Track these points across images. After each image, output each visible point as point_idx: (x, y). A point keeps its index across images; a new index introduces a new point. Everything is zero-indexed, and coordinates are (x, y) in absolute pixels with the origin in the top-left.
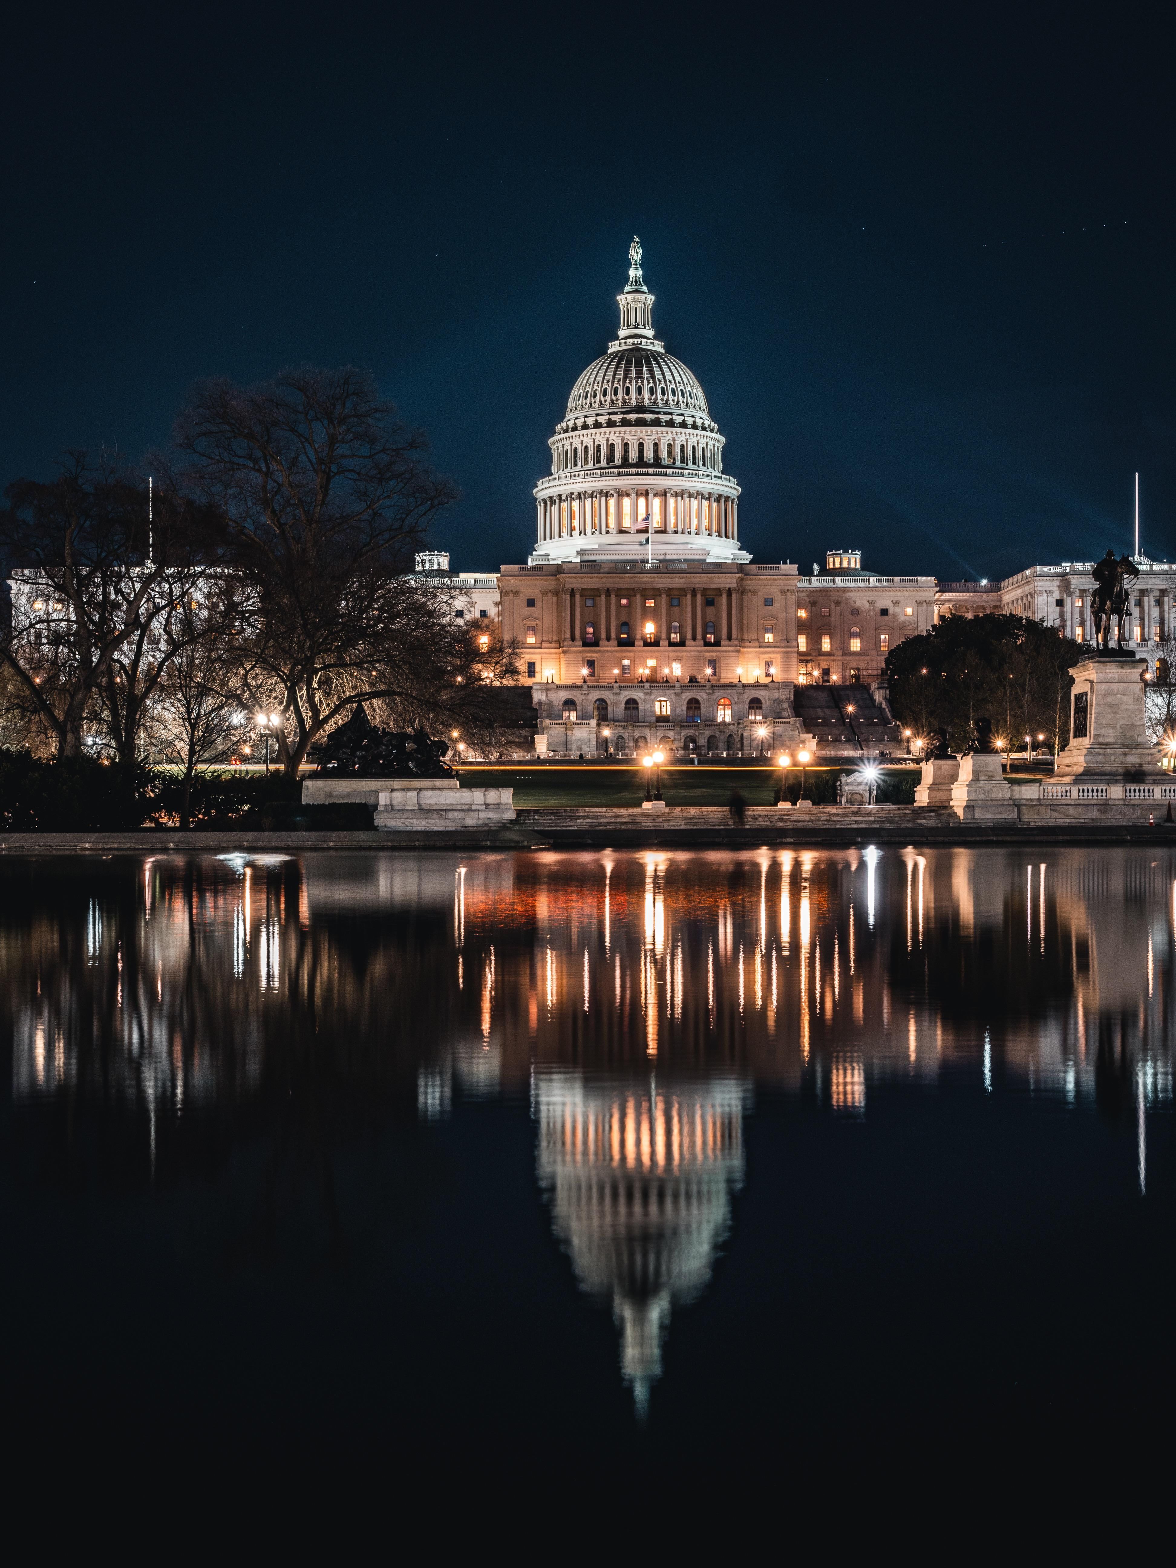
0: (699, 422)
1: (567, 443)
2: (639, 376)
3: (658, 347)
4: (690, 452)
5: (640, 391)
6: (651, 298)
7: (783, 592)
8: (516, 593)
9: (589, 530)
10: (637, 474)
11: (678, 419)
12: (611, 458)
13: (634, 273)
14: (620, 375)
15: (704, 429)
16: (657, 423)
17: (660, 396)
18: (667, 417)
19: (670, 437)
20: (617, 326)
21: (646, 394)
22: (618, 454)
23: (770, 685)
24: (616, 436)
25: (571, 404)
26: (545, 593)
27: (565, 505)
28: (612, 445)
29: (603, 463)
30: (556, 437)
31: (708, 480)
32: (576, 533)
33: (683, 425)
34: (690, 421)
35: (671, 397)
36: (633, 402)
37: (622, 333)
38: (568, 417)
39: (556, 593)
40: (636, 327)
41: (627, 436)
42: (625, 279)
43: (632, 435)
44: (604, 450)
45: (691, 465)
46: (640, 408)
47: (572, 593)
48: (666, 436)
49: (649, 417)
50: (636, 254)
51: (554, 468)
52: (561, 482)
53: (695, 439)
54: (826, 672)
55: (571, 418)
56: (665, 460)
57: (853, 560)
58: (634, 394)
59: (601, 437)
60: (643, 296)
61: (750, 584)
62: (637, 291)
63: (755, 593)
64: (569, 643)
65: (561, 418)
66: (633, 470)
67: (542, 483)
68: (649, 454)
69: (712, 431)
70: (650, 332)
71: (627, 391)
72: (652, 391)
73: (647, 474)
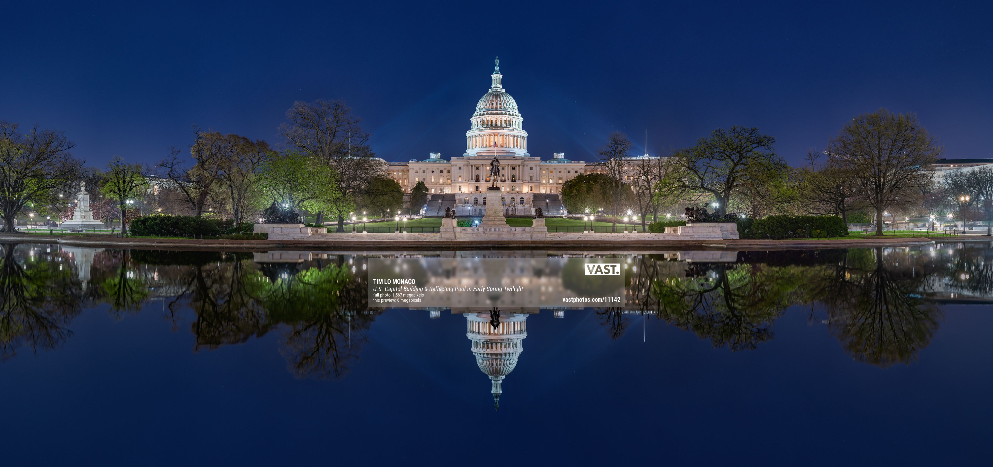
0: (515, 114)
1: (475, 120)
2: (497, 100)
3: (503, 91)
4: (511, 123)
5: (496, 104)
6: (501, 76)
7: (536, 166)
8: (456, 165)
9: (481, 147)
10: (495, 129)
11: (508, 113)
12: (487, 125)
13: (497, 68)
14: (491, 99)
15: (516, 116)
16: (501, 114)
17: (502, 106)
18: (504, 112)
19: (505, 118)
20: (491, 84)
21: (498, 105)
22: (489, 123)
23: (527, 194)
24: (489, 118)
25: (477, 108)
26: (464, 165)
27: (474, 138)
28: (488, 121)
29: (485, 126)
30: (472, 118)
31: (517, 131)
32: (477, 147)
33: (509, 114)
34: (511, 113)
35: (506, 106)
36: (494, 108)
37: (492, 86)
38: (476, 111)
39: (468, 166)
40: (497, 84)
41: (492, 118)
42: (494, 70)
43: (494, 118)
44: (485, 122)
45: (511, 127)
46: (496, 109)
47: (472, 165)
48: (504, 118)
49: (499, 112)
50: (497, 62)
51: (472, 127)
52: (473, 132)
53: (513, 119)
54: (551, 190)
55: (477, 112)
56: (504, 125)
57: (561, 155)
58: (495, 105)
59: (485, 118)
60: (499, 75)
61: (526, 163)
62: (497, 74)
63: (527, 166)
64: (471, 181)
65: (474, 112)
66: (494, 128)
67: (468, 132)
68: (499, 123)
69: (519, 116)
70: (501, 86)
71: (493, 104)
72: (500, 104)
73: (498, 129)
